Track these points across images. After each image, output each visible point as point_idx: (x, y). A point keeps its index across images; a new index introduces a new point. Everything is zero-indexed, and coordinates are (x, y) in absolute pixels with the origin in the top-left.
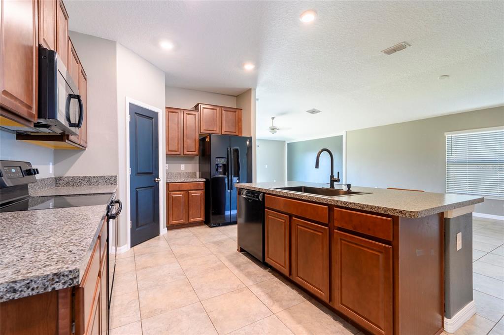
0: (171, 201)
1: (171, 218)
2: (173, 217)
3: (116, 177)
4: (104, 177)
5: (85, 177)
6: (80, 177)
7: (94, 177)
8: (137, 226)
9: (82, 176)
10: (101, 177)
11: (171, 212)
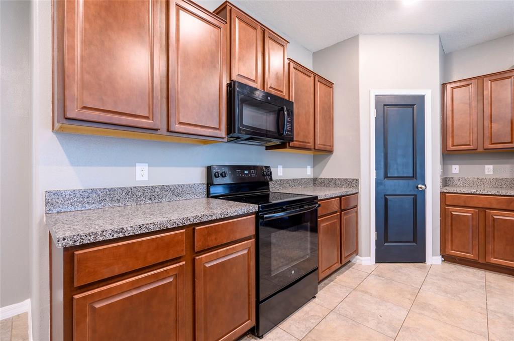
0: (449, 220)
1: (449, 245)
2: (452, 245)
3: (357, 180)
4: (347, 179)
5: (332, 179)
6: (329, 179)
7: (339, 179)
8: (386, 241)
9: (330, 177)
10: (344, 179)
11: (449, 237)
